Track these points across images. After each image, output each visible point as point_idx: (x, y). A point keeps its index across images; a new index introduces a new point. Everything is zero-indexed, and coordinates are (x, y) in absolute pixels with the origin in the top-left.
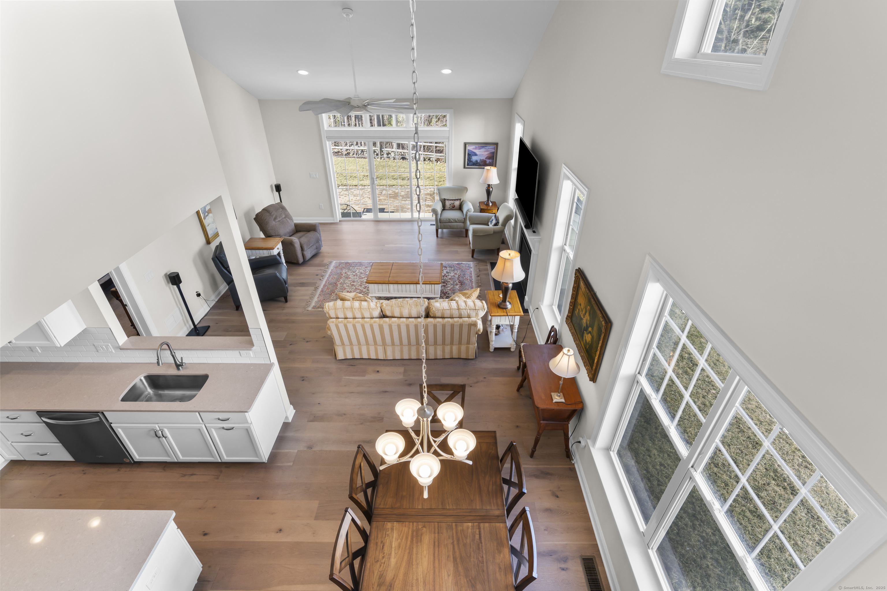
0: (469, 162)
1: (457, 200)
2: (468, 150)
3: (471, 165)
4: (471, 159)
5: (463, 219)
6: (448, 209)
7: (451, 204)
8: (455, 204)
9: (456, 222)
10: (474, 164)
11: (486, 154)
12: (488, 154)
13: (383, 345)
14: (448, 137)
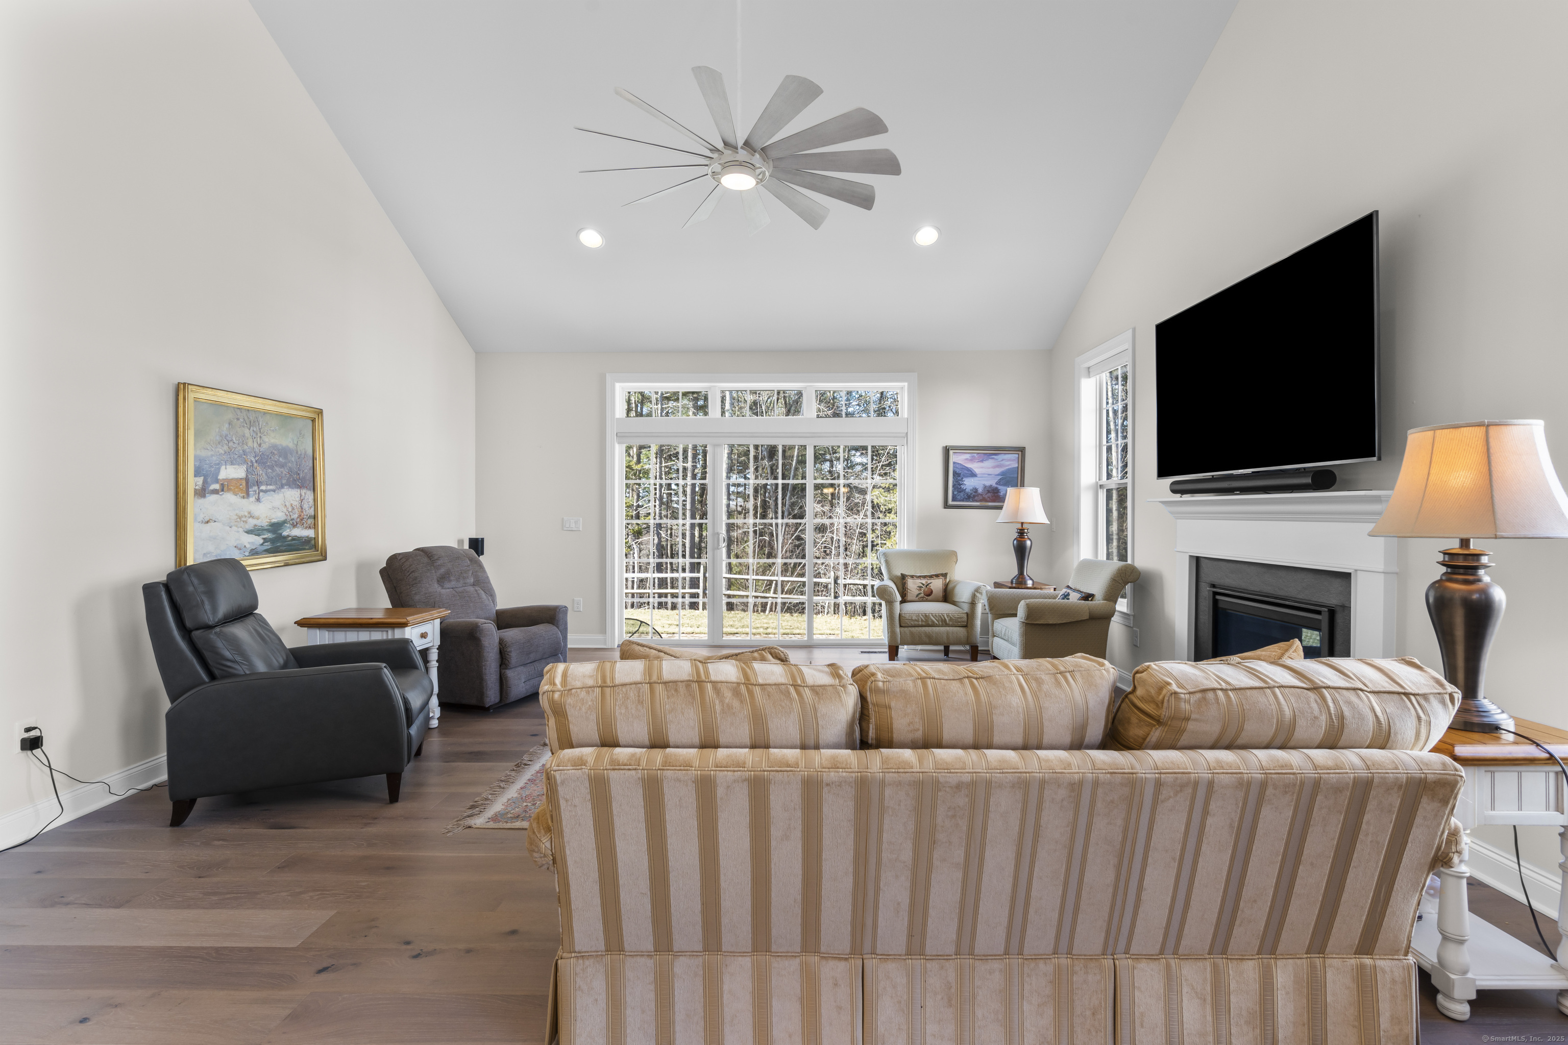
0: (956, 493)
1: (937, 576)
2: (954, 463)
3: (963, 501)
4: (960, 485)
5: (965, 616)
6: (914, 598)
7: (921, 587)
8: (932, 587)
9: (944, 623)
10: (969, 497)
11: (997, 473)
12: (1003, 474)
13: (856, 950)
14: (904, 435)
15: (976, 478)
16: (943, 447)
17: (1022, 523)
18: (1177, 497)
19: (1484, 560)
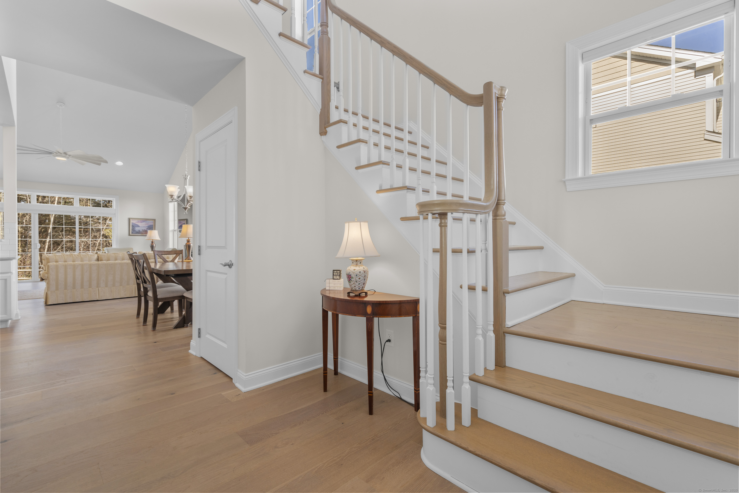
2: (132, 223)
3: (135, 234)
4: (134, 229)
11: (147, 226)
12: (148, 226)
13: (98, 287)
14: (114, 214)
15: (139, 227)
16: (128, 218)
17: (153, 240)
19: (190, 240)
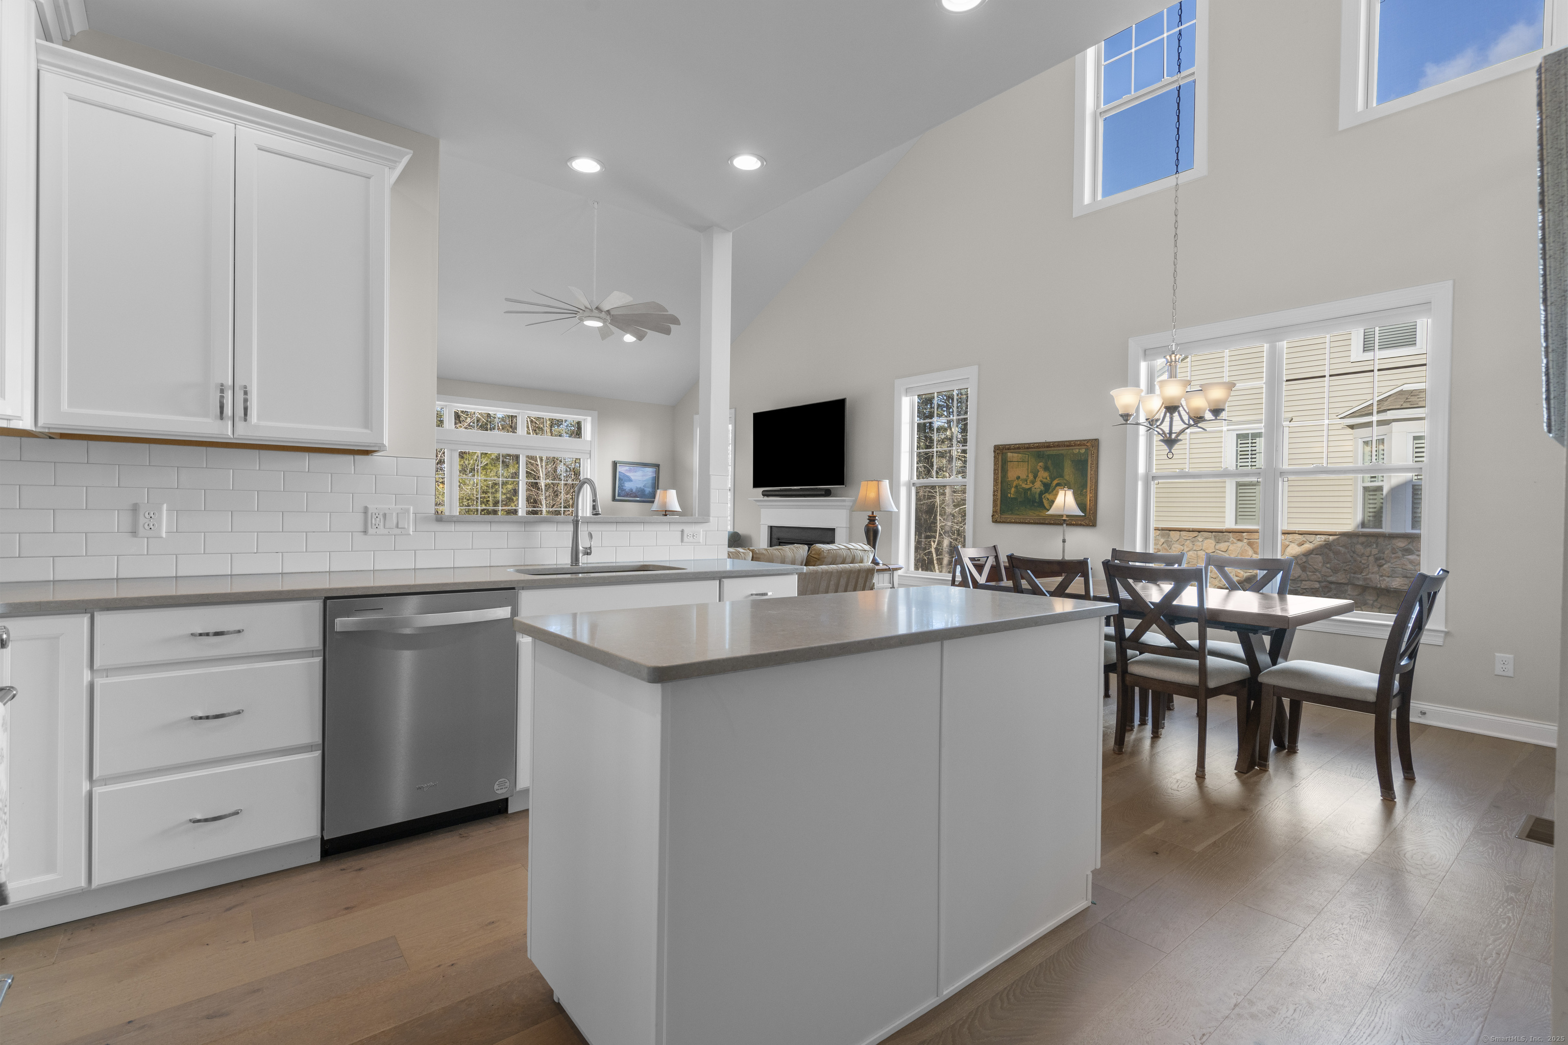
0: (620, 491)
2: (619, 472)
3: (624, 497)
4: (622, 486)
10: (627, 495)
11: (647, 480)
12: (651, 480)
14: (589, 452)
15: (632, 483)
16: (613, 461)
17: (666, 511)
18: (766, 498)
19: (877, 518)
